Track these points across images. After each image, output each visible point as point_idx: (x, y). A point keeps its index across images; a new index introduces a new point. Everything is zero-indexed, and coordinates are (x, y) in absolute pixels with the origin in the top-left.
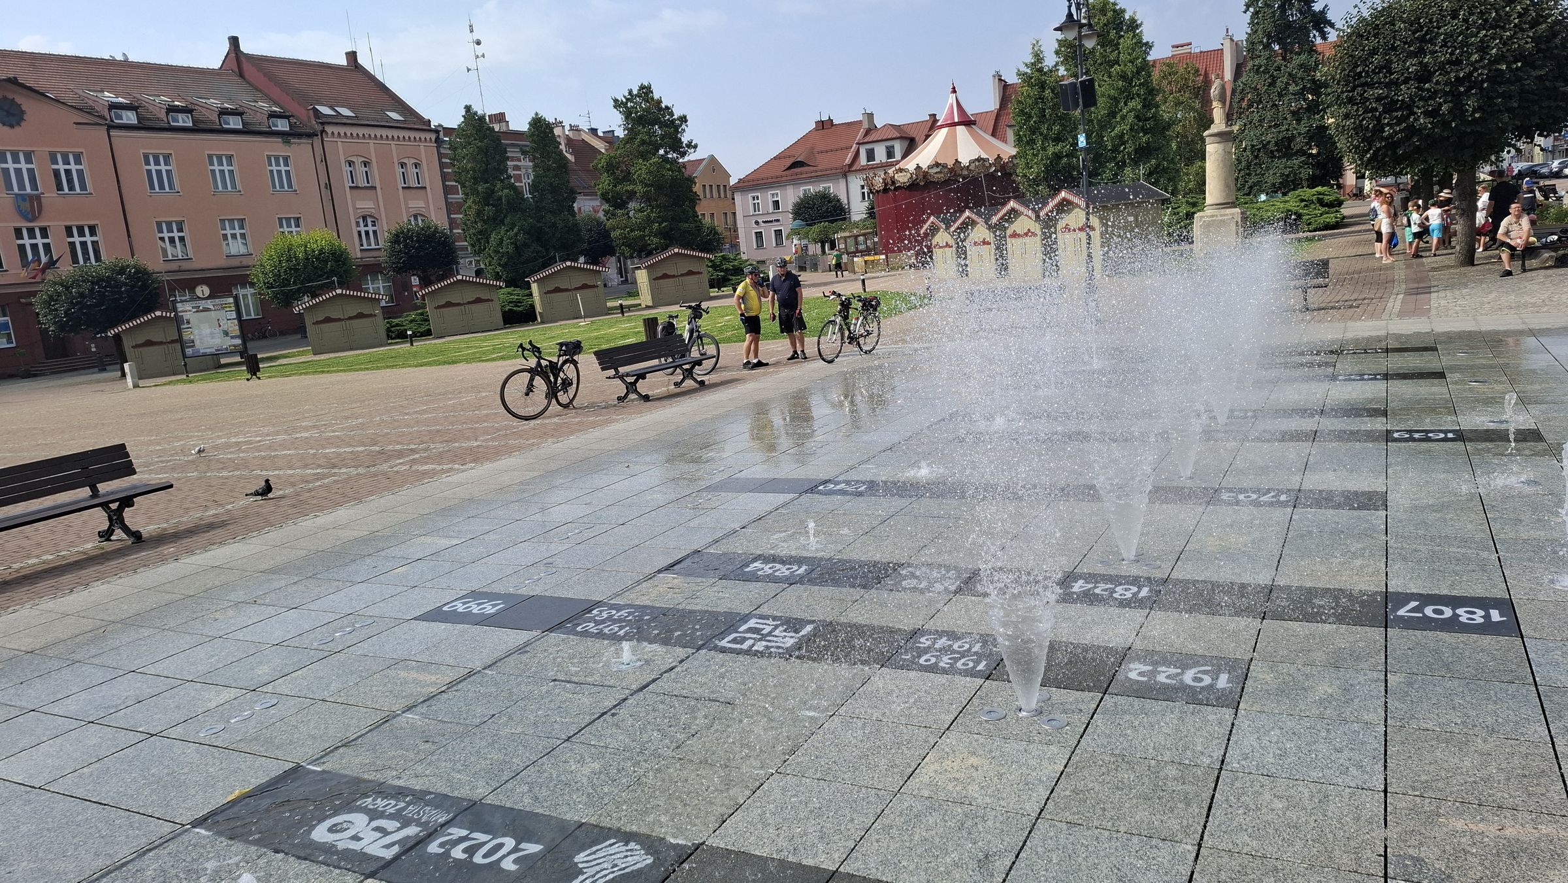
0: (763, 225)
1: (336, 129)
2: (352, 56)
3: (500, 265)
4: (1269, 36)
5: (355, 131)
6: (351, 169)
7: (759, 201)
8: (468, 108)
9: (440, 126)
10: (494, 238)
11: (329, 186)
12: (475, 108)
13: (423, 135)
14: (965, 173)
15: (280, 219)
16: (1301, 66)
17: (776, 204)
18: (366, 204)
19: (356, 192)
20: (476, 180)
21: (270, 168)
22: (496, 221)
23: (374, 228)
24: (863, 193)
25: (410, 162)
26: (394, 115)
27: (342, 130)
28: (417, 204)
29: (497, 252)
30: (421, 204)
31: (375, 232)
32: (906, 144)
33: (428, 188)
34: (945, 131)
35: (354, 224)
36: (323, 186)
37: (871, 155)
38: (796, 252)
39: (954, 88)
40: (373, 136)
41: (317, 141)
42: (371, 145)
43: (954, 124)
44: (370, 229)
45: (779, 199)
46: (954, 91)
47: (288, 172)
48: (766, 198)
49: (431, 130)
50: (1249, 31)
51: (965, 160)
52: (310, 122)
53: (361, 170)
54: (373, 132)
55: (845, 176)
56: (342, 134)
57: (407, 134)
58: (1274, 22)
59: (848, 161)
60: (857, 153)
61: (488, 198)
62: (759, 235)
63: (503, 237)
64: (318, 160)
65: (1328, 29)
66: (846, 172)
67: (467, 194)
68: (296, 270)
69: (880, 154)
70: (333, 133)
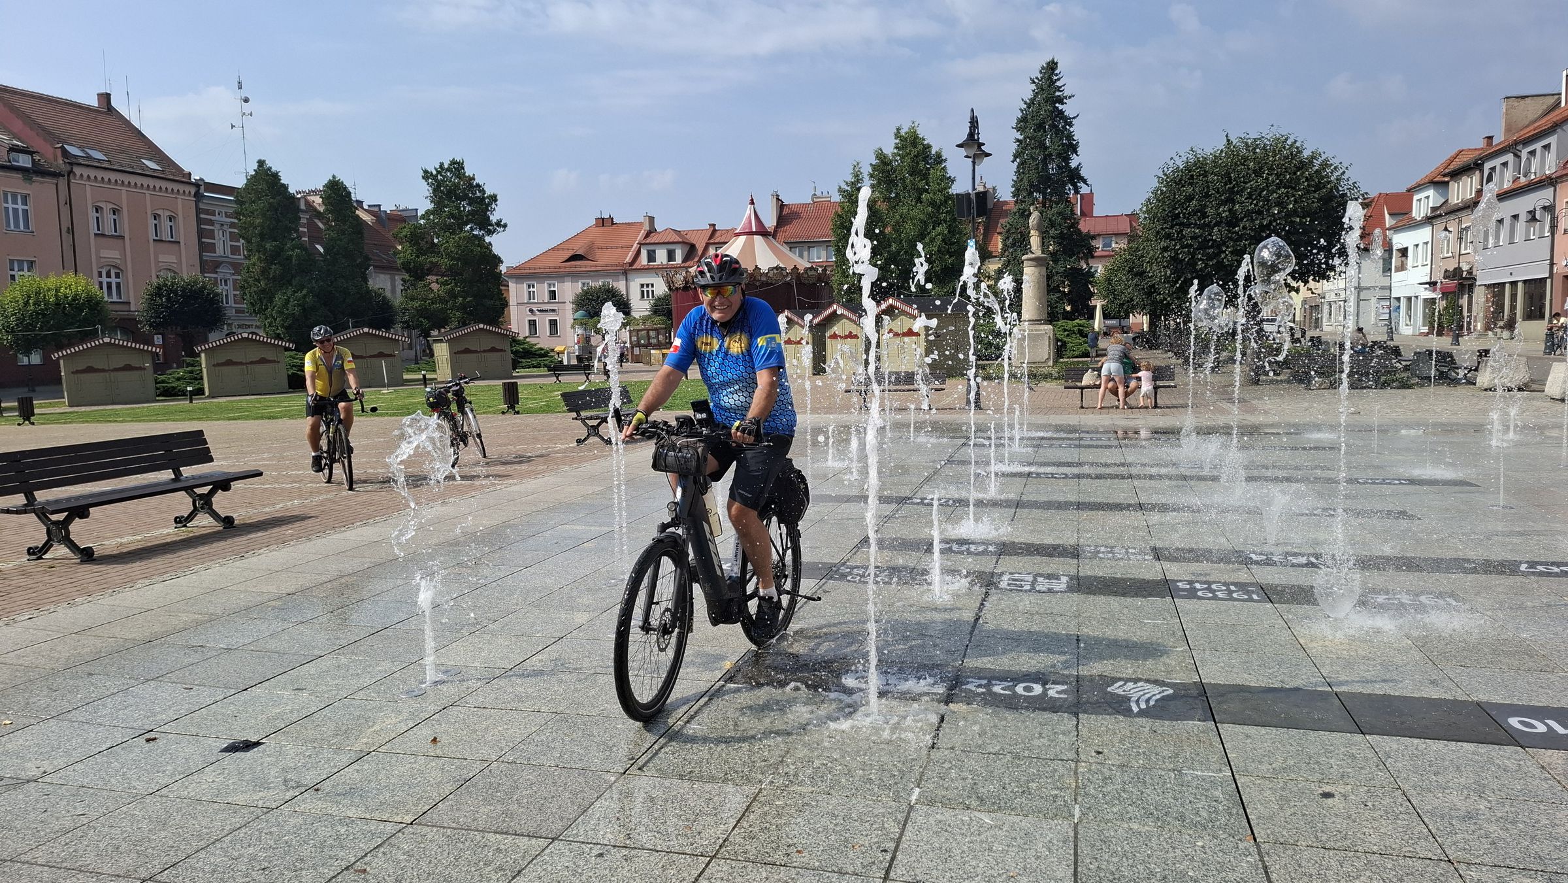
0: (538, 313)
1: (86, 172)
2: (106, 98)
3: (283, 326)
4: (1031, 186)
5: (107, 175)
6: (98, 215)
7: (535, 289)
8: (261, 163)
9: (201, 180)
10: (278, 299)
11: (71, 231)
12: (269, 164)
13: (182, 188)
14: (764, 279)
15: (12, 261)
16: (1060, 213)
17: (553, 295)
18: (111, 254)
19: (102, 240)
20: (262, 236)
21: (6, 205)
22: (283, 281)
23: (118, 280)
24: (643, 292)
25: (164, 214)
26: (151, 165)
27: (93, 173)
28: (168, 258)
29: (280, 313)
30: (172, 259)
31: (118, 285)
32: (687, 248)
33: (182, 244)
34: (743, 238)
35: (95, 274)
36: (64, 230)
37: (651, 257)
39: (752, 200)
40: (126, 183)
41: (62, 182)
42: (124, 192)
43: (751, 233)
44: (113, 280)
45: (556, 289)
46: (752, 203)
47: (25, 212)
48: (541, 290)
49: (190, 184)
50: (1015, 179)
51: (764, 268)
52: (56, 160)
53: (109, 217)
54: (126, 178)
55: (625, 273)
56: (92, 178)
57: (164, 184)
58: (1038, 173)
59: (628, 259)
60: (638, 253)
61: (274, 257)
62: (533, 324)
63: (288, 299)
64: (62, 202)
65: (1081, 184)
66: (627, 270)
67: (250, 251)
68: (44, 315)
69: (661, 256)
70: (81, 175)
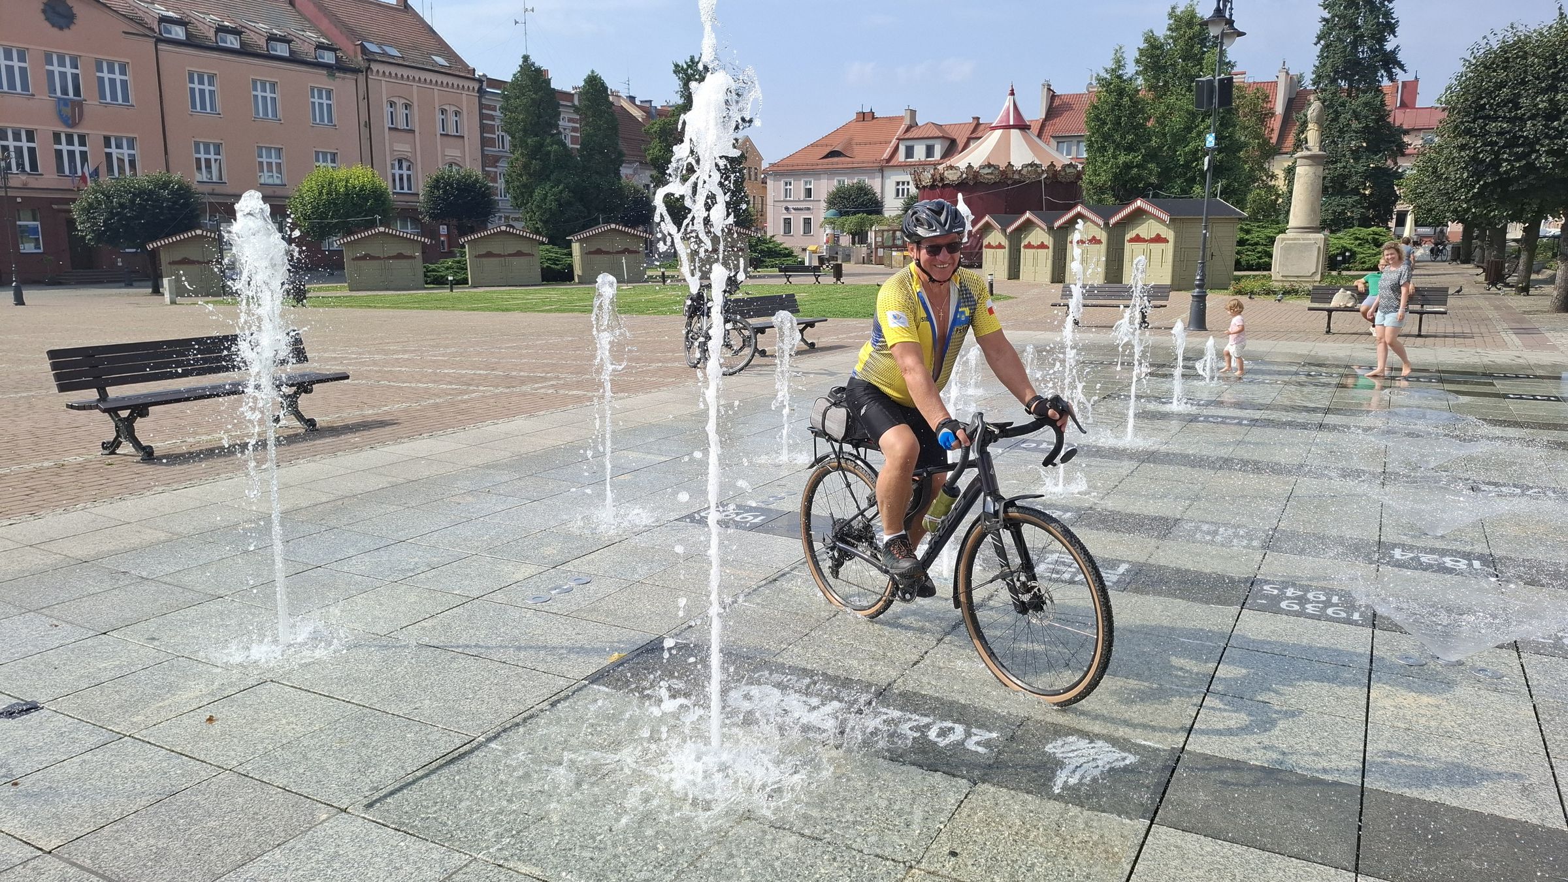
0: (793, 211)
1: (381, 68)
3: (541, 220)
4: (1336, 72)
5: (400, 71)
6: (392, 110)
7: (792, 187)
8: (526, 58)
9: (484, 76)
10: (538, 193)
11: (368, 125)
12: (532, 59)
13: (467, 83)
14: (1016, 177)
15: (317, 153)
16: (1366, 104)
17: (809, 192)
18: (403, 147)
19: (394, 133)
20: (525, 130)
21: (313, 100)
22: (541, 176)
23: (409, 172)
24: (898, 190)
25: (450, 109)
26: (440, 60)
27: (388, 69)
28: (453, 153)
29: (539, 207)
30: (457, 153)
31: (409, 177)
32: (947, 143)
33: (466, 138)
34: (998, 132)
35: (389, 166)
36: (362, 124)
37: (909, 152)
38: (827, 242)
39: (1013, 90)
40: (417, 79)
41: (361, 78)
42: (415, 87)
43: (1008, 127)
44: (405, 172)
45: (812, 187)
46: (1012, 93)
47: (329, 106)
48: (798, 187)
49: (474, 79)
50: (1317, 63)
51: (1017, 164)
52: (356, 57)
53: (401, 112)
54: (417, 74)
55: (882, 170)
56: (387, 74)
57: (450, 80)
58: (1345, 57)
59: (886, 156)
60: (896, 148)
61: (536, 152)
62: (787, 222)
63: (546, 193)
64: (361, 97)
65: (1397, 70)
66: (884, 167)
67: (515, 146)
68: (335, 204)
69: (920, 152)
70: (378, 71)
